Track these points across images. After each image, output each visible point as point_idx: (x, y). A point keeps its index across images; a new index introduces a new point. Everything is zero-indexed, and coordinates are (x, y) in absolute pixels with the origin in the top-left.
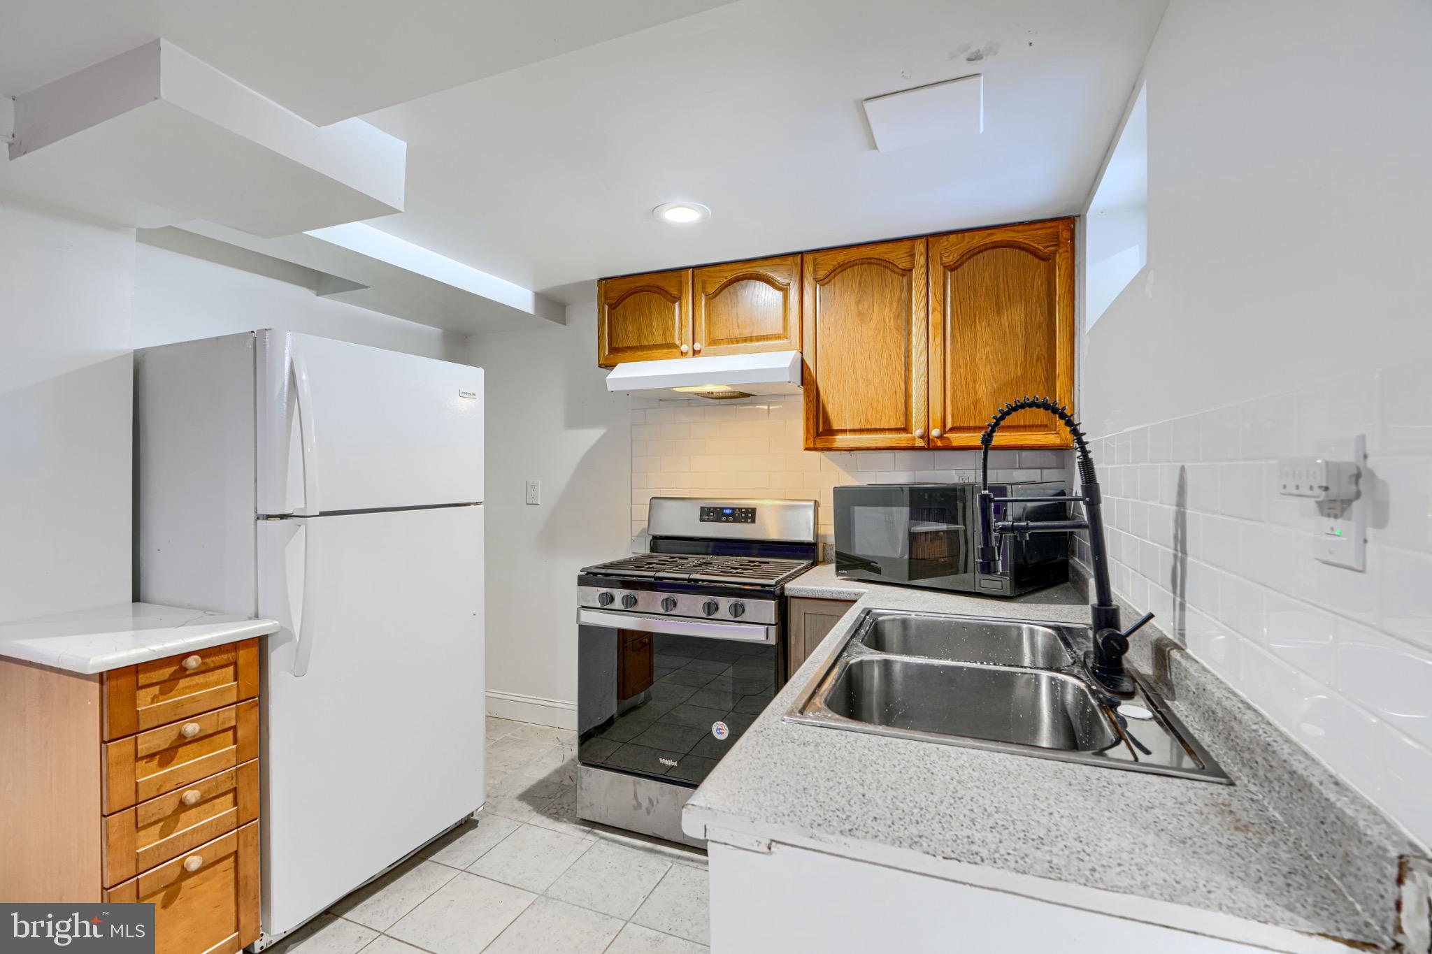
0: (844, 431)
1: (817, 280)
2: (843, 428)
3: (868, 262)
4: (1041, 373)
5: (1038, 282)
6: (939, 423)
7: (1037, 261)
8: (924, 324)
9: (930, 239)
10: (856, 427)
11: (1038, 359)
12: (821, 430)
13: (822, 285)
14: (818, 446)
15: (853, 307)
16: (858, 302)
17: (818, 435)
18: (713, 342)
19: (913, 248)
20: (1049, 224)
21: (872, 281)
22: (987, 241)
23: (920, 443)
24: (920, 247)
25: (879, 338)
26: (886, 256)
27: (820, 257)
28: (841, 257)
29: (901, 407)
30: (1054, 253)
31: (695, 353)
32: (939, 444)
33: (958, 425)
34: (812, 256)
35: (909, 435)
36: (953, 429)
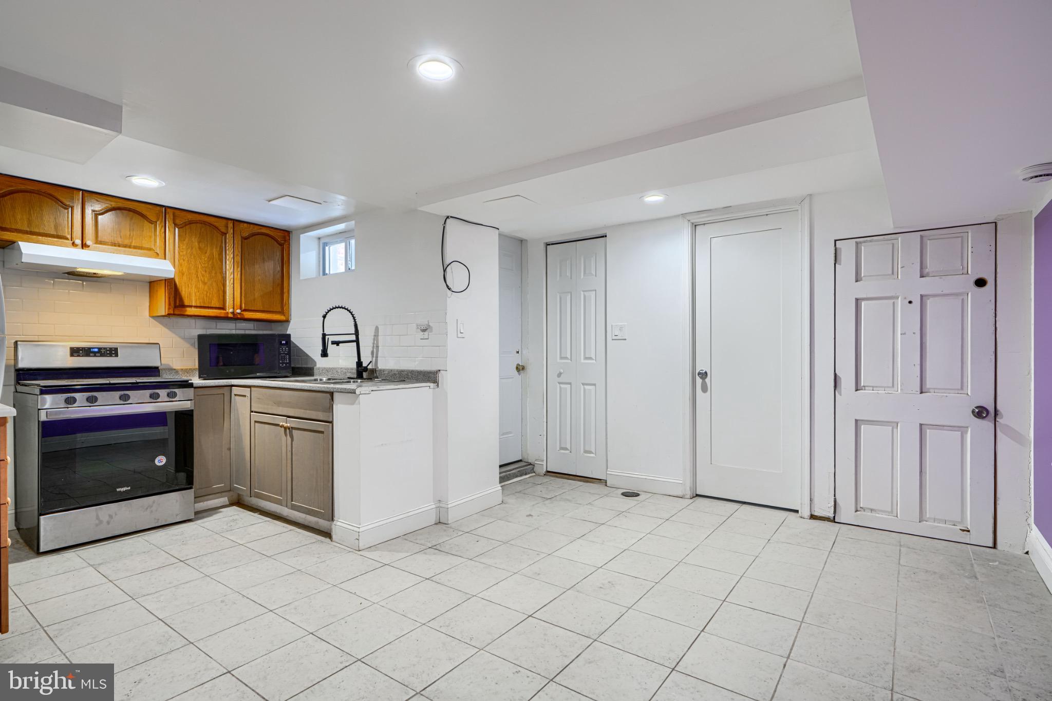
0: (191, 306)
1: (176, 225)
2: (191, 305)
3: (204, 223)
4: (279, 291)
5: (278, 254)
6: (239, 307)
7: (278, 245)
8: (232, 260)
9: (236, 222)
10: (198, 305)
11: (278, 285)
12: (177, 304)
13: (178, 228)
14: (176, 312)
15: (196, 244)
16: (199, 243)
17: (176, 307)
18: (98, 241)
19: (227, 224)
20: (282, 232)
21: (207, 234)
22: (259, 231)
23: (231, 315)
24: (230, 225)
25: (210, 263)
26: (215, 224)
27: (177, 212)
28: (190, 217)
29: (221, 298)
30: (284, 244)
31: (84, 246)
32: (239, 316)
33: (247, 308)
34: (172, 210)
35: (225, 311)
36: (245, 310)
